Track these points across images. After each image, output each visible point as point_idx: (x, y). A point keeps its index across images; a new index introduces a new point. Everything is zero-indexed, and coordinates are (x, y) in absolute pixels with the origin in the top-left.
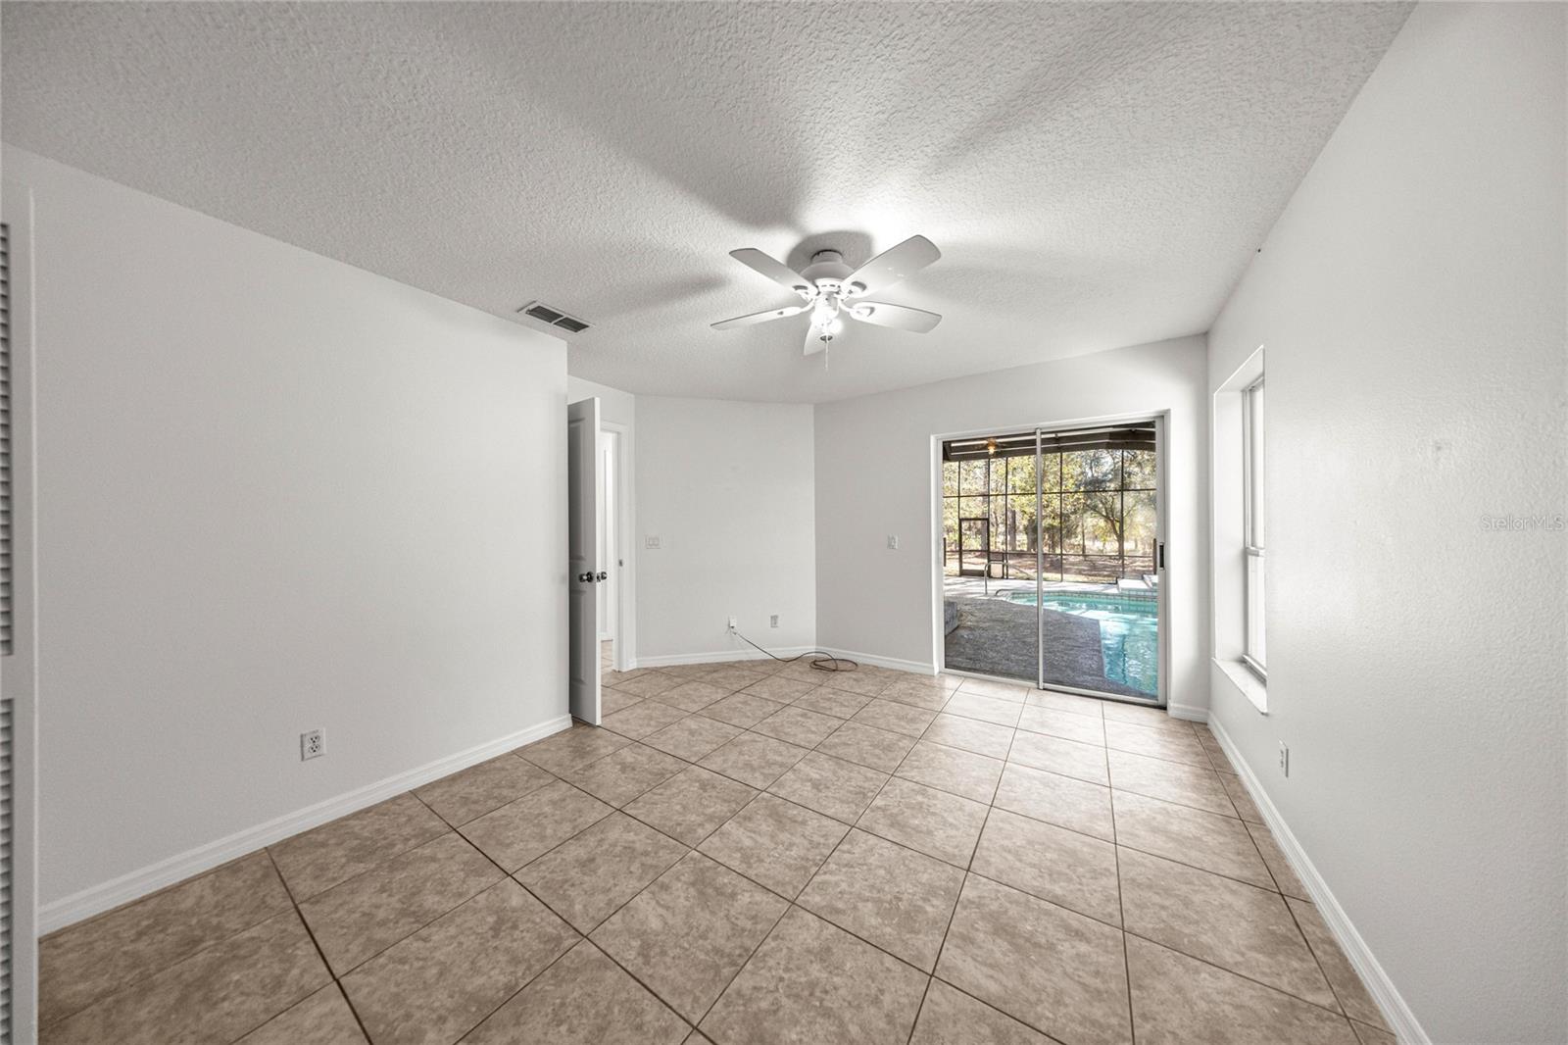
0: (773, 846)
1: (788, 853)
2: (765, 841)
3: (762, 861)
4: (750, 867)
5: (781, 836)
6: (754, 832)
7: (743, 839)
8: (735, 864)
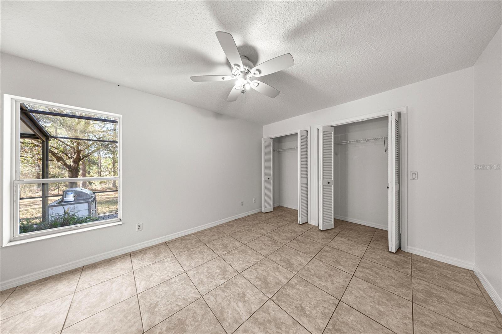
0: (269, 271)
1: (265, 268)
2: (271, 273)
3: (273, 267)
4: (276, 266)
5: (266, 274)
6: (275, 277)
7: (279, 275)
8: (281, 268)
